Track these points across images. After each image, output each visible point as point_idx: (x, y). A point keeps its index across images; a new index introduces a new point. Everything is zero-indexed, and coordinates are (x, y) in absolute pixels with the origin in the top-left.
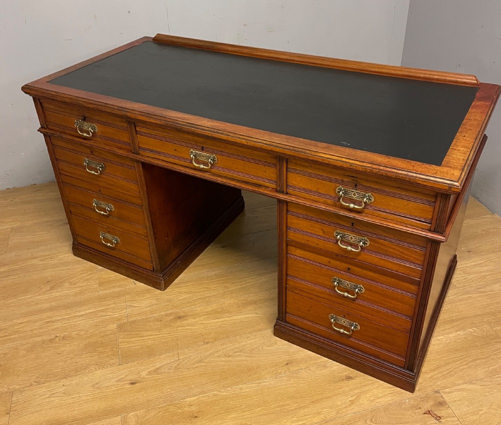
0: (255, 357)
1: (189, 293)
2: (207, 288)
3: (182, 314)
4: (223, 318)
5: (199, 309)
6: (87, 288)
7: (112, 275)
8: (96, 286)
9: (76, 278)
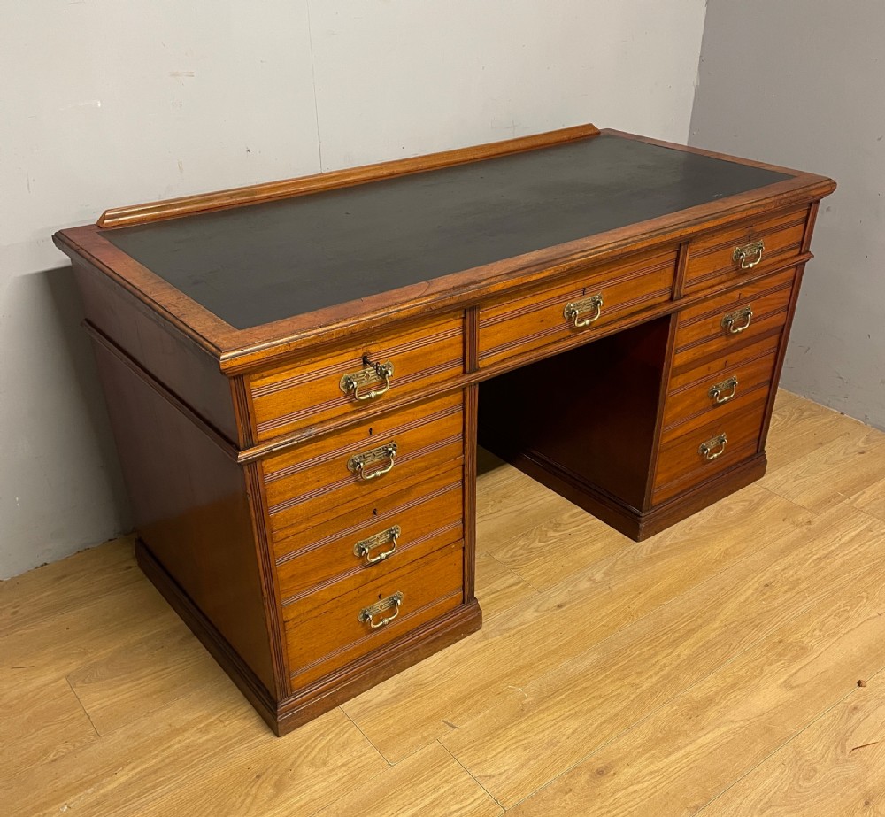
0: (803, 807)
1: (575, 715)
2: (600, 697)
3: (599, 765)
4: (679, 748)
5: (621, 743)
6: (360, 765)
7: (390, 722)
8: (375, 754)
9: (317, 750)
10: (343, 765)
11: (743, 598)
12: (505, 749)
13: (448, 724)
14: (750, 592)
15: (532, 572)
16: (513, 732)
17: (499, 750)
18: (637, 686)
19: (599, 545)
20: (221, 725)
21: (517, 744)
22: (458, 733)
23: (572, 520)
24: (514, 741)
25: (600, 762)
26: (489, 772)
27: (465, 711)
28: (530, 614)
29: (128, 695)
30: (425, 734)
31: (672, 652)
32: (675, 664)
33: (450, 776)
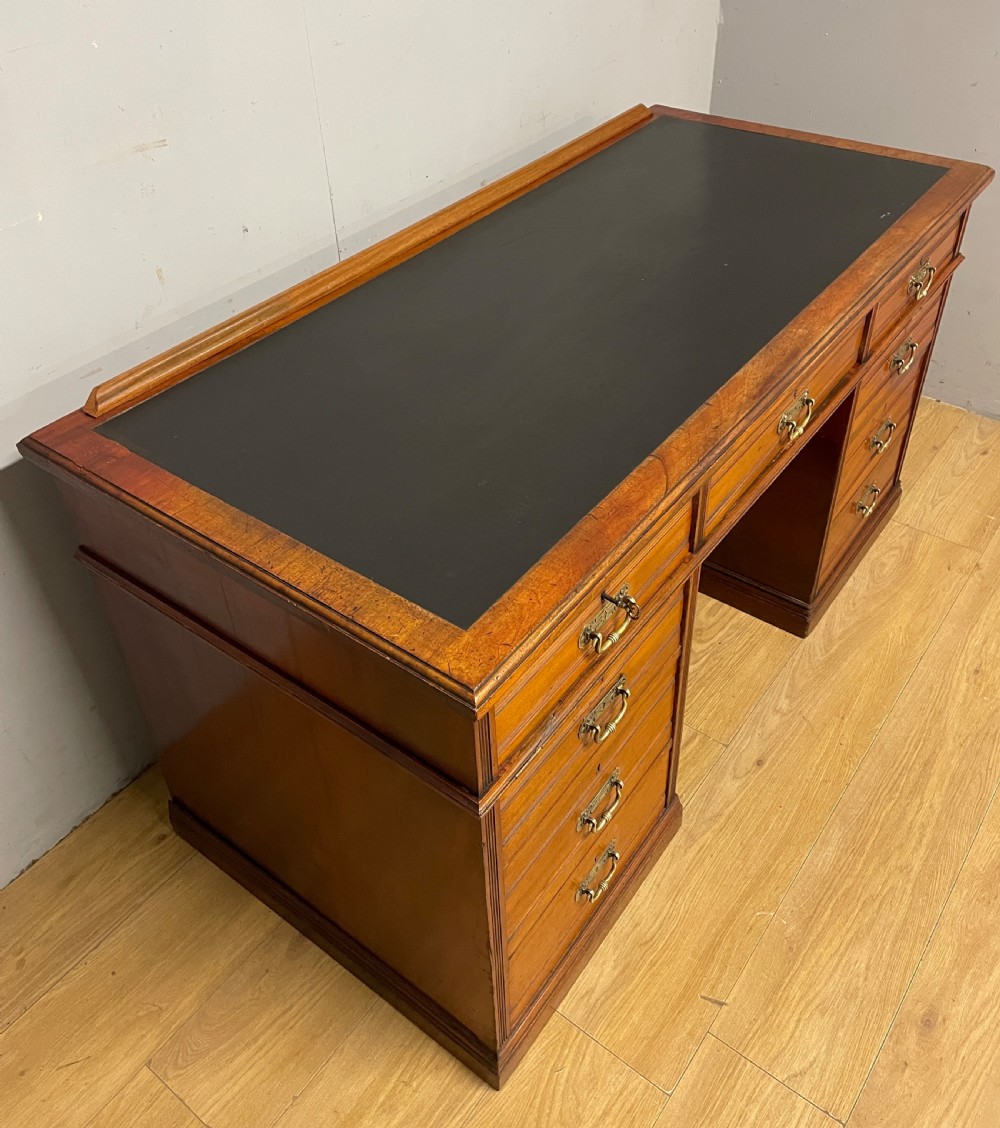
6: (628, 1106)
7: (636, 1018)
8: (638, 1082)
9: (558, 1096)
10: (606, 1113)
11: (959, 699)
12: (799, 1020)
13: (710, 1000)
14: (964, 686)
15: (702, 714)
16: (796, 991)
17: (792, 1026)
18: (905, 869)
19: (762, 652)
20: (409, 1091)
21: (810, 1008)
22: (729, 1012)
23: (712, 620)
24: (803, 1003)
25: (920, 1006)
26: (796, 1067)
27: (722, 971)
28: (730, 786)
29: (250, 1073)
30: (689, 1026)
31: (921, 803)
32: (933, 820)
33: (751, 1088)
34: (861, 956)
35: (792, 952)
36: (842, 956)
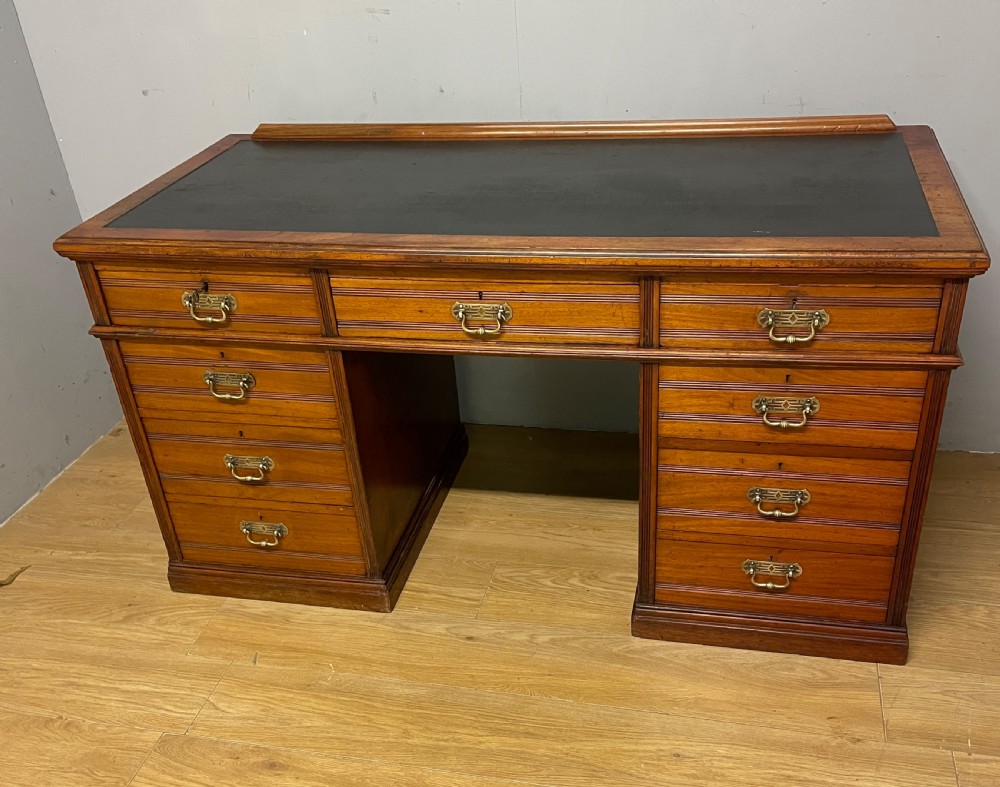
1: (331, 718)
2: (369, 721)
3: (282, 761)
6: (176, 640)
7: (231, 629)
8: (192, 641)
9: (174, 613)
10: (170, 633)
11: (630, 747)
12: (253, 700)
13: (255, 657)
14: (651, 748)
15: (499, 599)
16: (278, 694)
17: (250, 697)
19: (595, 616)
21: (264, 704)
22: (249, 667)
23: (614, 581)
24: (268, 700)
25: (286, 759)
26: (220, 705)
27: (279, 658)
28: (440, 628)
30: (234, 652)
31: (481, 736)
32: (466, 745)
33: (199, 688)
34: (319, 722)
35: (305, 687)
36: (313, 712)
